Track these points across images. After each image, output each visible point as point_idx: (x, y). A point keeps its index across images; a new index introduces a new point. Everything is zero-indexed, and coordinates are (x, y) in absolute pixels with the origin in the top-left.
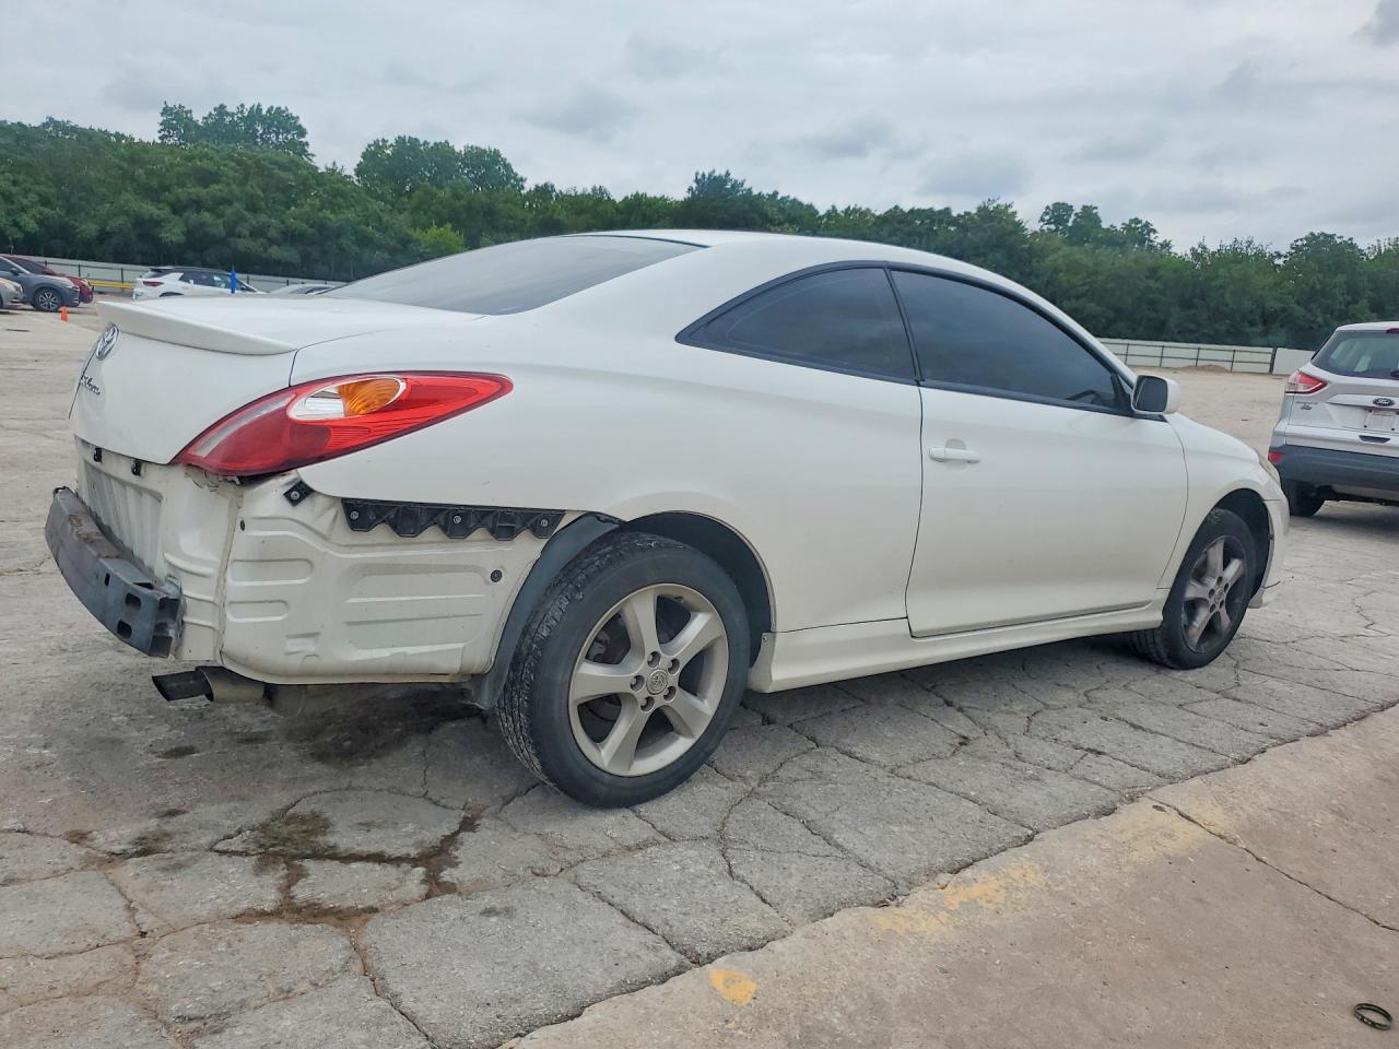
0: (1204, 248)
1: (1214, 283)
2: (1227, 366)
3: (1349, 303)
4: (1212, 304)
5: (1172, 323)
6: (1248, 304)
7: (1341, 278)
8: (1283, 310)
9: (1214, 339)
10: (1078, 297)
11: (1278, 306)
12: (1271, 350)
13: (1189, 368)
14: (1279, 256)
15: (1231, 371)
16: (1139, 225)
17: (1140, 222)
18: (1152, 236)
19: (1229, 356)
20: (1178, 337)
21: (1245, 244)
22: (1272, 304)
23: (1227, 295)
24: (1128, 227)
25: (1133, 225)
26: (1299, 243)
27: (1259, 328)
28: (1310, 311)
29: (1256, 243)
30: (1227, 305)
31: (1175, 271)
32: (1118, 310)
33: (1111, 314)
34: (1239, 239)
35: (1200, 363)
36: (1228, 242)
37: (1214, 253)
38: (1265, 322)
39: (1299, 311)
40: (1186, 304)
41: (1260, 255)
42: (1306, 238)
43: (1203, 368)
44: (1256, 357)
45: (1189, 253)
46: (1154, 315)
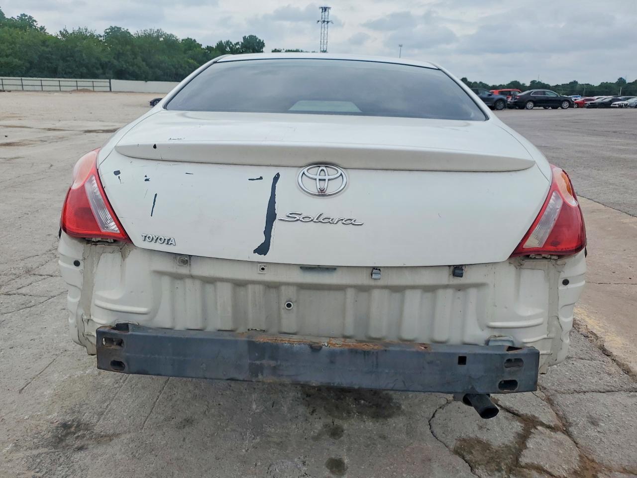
0: (66, 31)
1: (77, 49)
2: (91, 89)
3: (133, 59)
4: (77, 59)
5: (60, 69)
6: (94, 60)
7: (129, 47)
8: (109, 62)
9: (82, 76)
10: (7, 56)
11: (107, 60)
12: (108, 80)
13: (74, 91)
14: (101, 36)
15: (94, 91)
16: (27, 18)
17: (27, 16)
18: (35, 24)
19: (91, 84)
20: (65, 76)
21: (84, 30)
22: (104, 59)
23: (84, 55)
24: (21, 18)
25: (23, 18)
26: (107, 31)
27: (101, 71)
28: (119, 62)
29: (89, 30)
30: (83, 60)
31: (55, 43)
32: (31, 63)
33: (28, 65)
34: (81, 27)
35: (79, 88)
36: (76, 29)
37: (71, 34)
38: (103, 68)
39: (115, 62)
40: (64, 59)
41: (92, 36)
42: (110, 29)
43: (81, 91)
44: (102, 84)
45: (59, 33)
46: (50, 65)
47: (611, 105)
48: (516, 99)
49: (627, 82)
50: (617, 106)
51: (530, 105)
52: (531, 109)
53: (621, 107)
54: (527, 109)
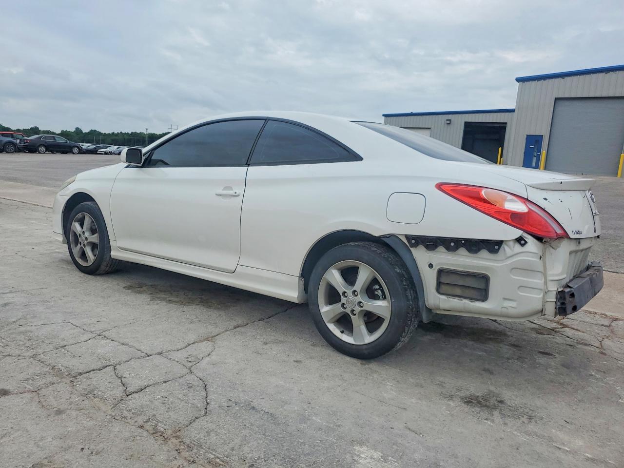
47: (98, 152)
48: (26, 143)
49: (84, 132)
50: (103, 153)
51: (42, 149)
52: (44, 153)
53: (106, 153)
54: (40, 153)
